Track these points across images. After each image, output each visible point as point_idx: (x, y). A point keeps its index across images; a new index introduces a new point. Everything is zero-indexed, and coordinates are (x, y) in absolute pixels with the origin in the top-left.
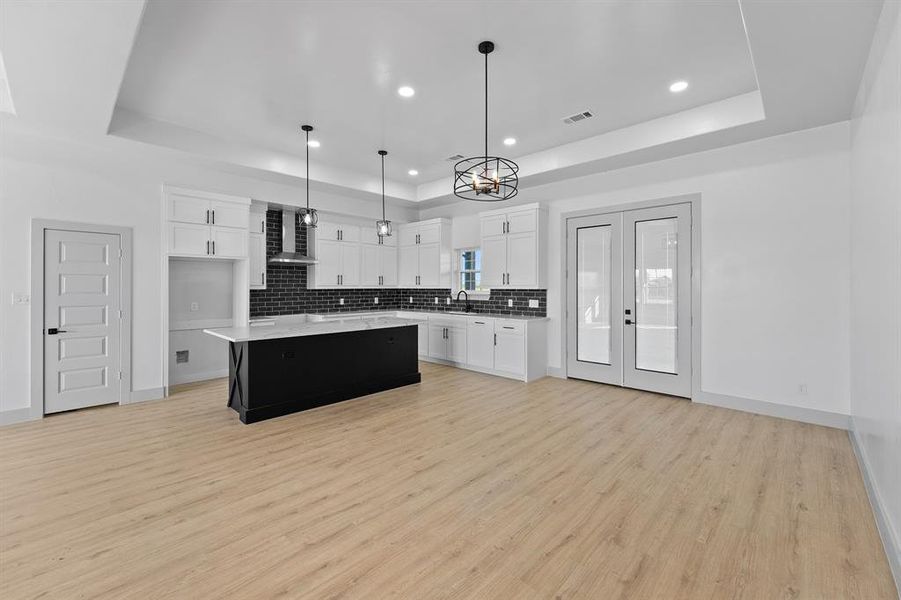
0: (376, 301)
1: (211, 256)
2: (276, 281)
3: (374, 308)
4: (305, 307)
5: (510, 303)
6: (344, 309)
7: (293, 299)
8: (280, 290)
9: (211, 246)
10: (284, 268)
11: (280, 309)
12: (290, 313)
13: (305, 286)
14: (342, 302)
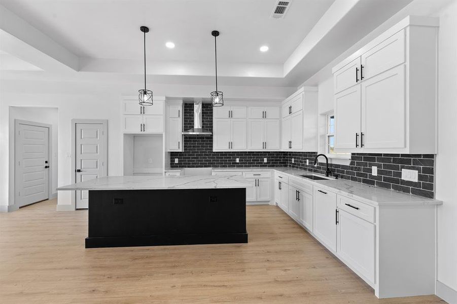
0: (265, 160)
1: (143, 133)
2: (193, 147)
3: (264, 166)
4: (212, 163)
5: (375, 171)
6: (239, 166)
7: (204, 158)
8: (196, 152)
9: (143, 127)
10: (198, 138)
11: (195, 164)
12: (202, 167)
13: (212, 149)
14: (238, 160)
